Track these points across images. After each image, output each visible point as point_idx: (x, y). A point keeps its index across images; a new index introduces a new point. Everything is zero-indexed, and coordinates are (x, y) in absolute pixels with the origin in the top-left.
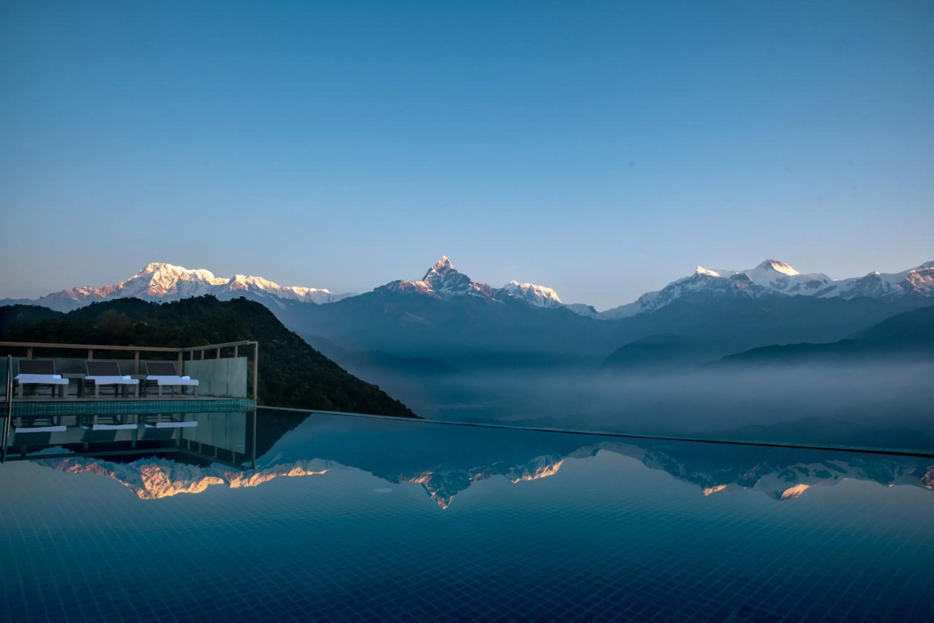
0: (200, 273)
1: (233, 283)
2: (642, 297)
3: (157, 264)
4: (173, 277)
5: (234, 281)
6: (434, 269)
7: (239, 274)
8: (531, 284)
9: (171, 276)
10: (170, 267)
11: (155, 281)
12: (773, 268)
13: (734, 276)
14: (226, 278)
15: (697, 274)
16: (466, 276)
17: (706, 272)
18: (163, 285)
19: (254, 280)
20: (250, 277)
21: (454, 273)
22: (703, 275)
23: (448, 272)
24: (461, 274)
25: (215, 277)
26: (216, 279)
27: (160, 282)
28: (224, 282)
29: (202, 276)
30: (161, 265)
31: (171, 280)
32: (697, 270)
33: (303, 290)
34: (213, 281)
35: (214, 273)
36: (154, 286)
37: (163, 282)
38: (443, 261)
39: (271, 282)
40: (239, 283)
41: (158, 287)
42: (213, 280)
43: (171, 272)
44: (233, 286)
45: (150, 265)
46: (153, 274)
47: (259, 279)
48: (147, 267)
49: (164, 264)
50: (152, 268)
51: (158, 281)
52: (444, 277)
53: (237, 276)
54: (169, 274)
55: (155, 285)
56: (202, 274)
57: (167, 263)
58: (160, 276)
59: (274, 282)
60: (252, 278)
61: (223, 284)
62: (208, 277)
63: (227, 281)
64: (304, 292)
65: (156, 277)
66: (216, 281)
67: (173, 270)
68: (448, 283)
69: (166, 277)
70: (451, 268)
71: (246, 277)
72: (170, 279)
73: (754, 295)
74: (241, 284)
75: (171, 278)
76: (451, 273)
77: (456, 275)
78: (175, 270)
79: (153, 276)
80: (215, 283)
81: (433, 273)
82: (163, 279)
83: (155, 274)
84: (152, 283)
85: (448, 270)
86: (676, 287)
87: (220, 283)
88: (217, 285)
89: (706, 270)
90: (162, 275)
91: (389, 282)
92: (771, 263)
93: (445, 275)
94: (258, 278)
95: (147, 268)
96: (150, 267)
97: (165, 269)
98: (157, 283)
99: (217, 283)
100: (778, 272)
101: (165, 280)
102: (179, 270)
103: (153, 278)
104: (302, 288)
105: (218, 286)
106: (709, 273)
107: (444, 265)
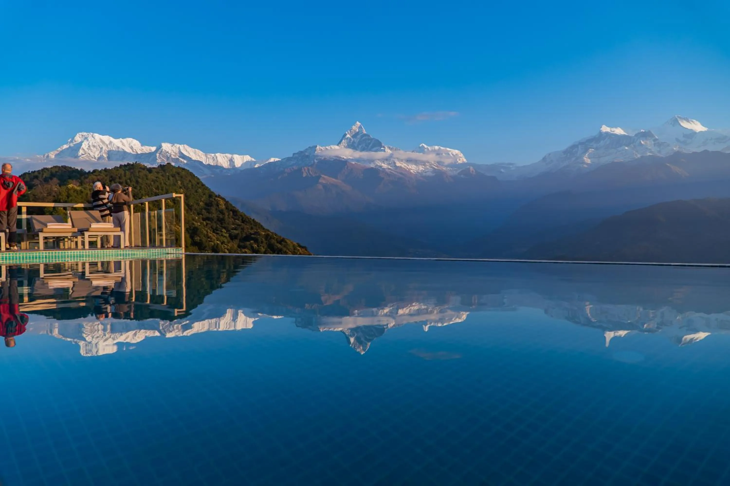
0: (127, 141)
1: (160, 151)
2: (545, 156)
3: (85, 134)
4: (101, 147)
5: (160, 149)
6: (348, 135)
7: (164, 142)
8: (439, 147)
9: (99, 146)
10: (97, 135)
11: (83, 149)
12: (680, 124)
13: (639, 133)
14: (152, 146)
15: (601, 133)
16: (378, 140)
17: (611, 131)
18: (92, 154)
19: (179, 148)
20: (175, 145)
21: (367, 137)
22: (607, 133)
23: (361, 136)
24: (373, 139)
25: (142, 146)
26: (143, 148)
27: (89, 151)
28: (151, 150)
29: (129, 144)
30: (89, 134)
31: (100, 149)
32: (601, 129)
33: (226, 156)
34: (140, 150)
35: (140, 142)
36: (83, 155)
37: (91, 151)
38: (356, 127)
39: (195, 149)
40: (165, 150)
41: (87, 155)
42: (140, 148)
43: (99, 141)
44: (160, 154)
45: (78, 134)
46: (81, 144)
47: (184, 147)
48: (75, 136)
49: (92, 134)
50: (80, 138)
51: (86, 149)
52: (358, 141)
53: (163, 145)
54: (97, 143)
55: (84, 153)
56: (129, 143)
57: (94, 132)
58: (88, 146)
59: (198, 149)
60: (178, 146)
61: (150, 152)
62: (135, 145)
63: (153, 149)
64: (227, 158)
65: (85, 146)
66: (143, 149)
67: (101, 140)
68: (362, 147)
69: (94, 146)
70: (364, 133)
71: (172, 145)
72: (98, 147)
73: (659, 152)
74: (168, 152)
75: (100, 147)
76: (364, 138)
77: (369, 139)
78: (102, 139)
79: (81, 145)
80: (142, 151)
81: (347, 138)
82: (92, 148)
83: (83, 144)
84: (81, 152)
85: (361, 134)
86: (580, 146)
87: (147, 151)
88: (144, 153)
89: (611, 129)
90: (90, 144)
91: (307, 147)
92: (678, 119)
93: (358, 140)
94: (182, 145)
95: (75, 138)
96: (78, 137)
97: (93, 138)
98: (86, 151)
99: (144, 151)
100: (685, 128)
101: (94, 149)
102: (106, 139)
103: (82, 147)
104: (224, 155)
105: (146, 154)
106: (613, 131)
107: (357, 131)
